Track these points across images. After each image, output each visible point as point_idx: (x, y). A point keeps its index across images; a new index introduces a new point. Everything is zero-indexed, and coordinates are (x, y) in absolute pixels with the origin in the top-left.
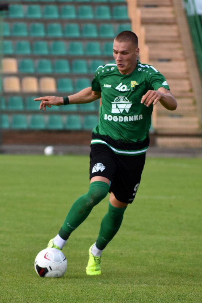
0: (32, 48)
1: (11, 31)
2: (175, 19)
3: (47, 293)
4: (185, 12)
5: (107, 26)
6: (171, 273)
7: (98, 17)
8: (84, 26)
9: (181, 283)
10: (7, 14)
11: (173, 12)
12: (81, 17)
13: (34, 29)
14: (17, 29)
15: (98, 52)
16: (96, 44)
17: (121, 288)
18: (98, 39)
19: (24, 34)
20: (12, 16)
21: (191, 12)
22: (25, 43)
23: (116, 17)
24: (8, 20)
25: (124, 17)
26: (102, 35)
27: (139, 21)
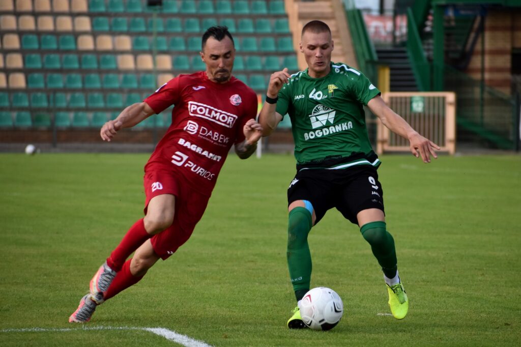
0: (187, 43)
1: (165, 27)
2: (333, 13)
3: (203, 294)
4: (344, 6)
5: (263, 21)
6: (329, 273)
7: (255, 12)
8: (240, 21)
9: (340, 283)
10: (161, 9)
11: (331, 6)
12: (237, 12)
13: (189, 25)
14: (171, 25)
15: (254, 48)
16: (253, 40)
17: (278, 288)
18: (255, 35)
19: (179, 29)
20: (166, 11)
21: (350, 7)
22: (179, 39)
23: (272, 12)
24: (161, 15)
25: (281, 12)
26: (259, 31)
27: (296, 16)
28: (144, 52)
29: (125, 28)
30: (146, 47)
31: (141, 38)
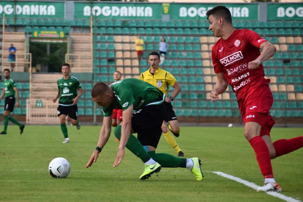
28: (282, 84)
29: (274, 73)
30: (283, 81)
31: (281, 77)
